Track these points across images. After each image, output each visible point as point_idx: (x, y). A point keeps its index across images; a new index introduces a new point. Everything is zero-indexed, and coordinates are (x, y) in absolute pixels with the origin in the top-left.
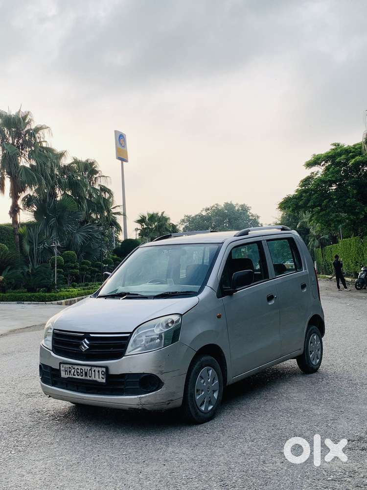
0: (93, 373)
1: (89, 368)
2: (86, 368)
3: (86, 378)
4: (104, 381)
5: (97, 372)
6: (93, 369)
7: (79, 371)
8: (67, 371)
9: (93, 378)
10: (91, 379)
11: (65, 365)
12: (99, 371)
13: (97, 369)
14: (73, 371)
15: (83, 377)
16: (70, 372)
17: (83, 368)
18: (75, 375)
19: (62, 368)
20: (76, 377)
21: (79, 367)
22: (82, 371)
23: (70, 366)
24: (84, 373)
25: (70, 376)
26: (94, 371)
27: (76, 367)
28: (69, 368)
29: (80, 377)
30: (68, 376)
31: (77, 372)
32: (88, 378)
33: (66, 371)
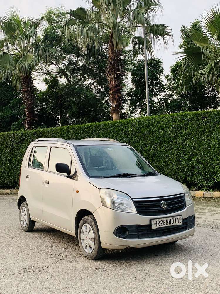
0: (174, 220)
1: (171, 218)
2: (170, 218)
3: (170, 225)
4: (181, 224)
5: (177, 220)
6: (174, 218)
7: (166, 222)
8: (157, 224)
9: (175, 224)
10: (173, 225)
11: (154, 220)
12: (178, 219)
13: (176, 218)
14: (161, 222)
15: (169, 225)
16: (158, 224)
17: (168, 219)
18: (162, 225)
19: (152, 223)
20: (164, 226)
21: (165, 219)
22: (167, 221)
23: (159, 220)
24: (169, 222)
25: (159, 227)
26: (175, 219)
27: (163, 220)
28: (158, 221)
29: (166, 225)
30: (158, 227)
31: (164, 223)
32: (172, 224)
33: (155, 224)
